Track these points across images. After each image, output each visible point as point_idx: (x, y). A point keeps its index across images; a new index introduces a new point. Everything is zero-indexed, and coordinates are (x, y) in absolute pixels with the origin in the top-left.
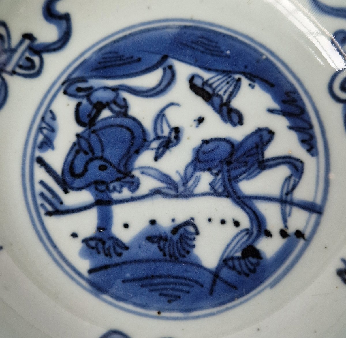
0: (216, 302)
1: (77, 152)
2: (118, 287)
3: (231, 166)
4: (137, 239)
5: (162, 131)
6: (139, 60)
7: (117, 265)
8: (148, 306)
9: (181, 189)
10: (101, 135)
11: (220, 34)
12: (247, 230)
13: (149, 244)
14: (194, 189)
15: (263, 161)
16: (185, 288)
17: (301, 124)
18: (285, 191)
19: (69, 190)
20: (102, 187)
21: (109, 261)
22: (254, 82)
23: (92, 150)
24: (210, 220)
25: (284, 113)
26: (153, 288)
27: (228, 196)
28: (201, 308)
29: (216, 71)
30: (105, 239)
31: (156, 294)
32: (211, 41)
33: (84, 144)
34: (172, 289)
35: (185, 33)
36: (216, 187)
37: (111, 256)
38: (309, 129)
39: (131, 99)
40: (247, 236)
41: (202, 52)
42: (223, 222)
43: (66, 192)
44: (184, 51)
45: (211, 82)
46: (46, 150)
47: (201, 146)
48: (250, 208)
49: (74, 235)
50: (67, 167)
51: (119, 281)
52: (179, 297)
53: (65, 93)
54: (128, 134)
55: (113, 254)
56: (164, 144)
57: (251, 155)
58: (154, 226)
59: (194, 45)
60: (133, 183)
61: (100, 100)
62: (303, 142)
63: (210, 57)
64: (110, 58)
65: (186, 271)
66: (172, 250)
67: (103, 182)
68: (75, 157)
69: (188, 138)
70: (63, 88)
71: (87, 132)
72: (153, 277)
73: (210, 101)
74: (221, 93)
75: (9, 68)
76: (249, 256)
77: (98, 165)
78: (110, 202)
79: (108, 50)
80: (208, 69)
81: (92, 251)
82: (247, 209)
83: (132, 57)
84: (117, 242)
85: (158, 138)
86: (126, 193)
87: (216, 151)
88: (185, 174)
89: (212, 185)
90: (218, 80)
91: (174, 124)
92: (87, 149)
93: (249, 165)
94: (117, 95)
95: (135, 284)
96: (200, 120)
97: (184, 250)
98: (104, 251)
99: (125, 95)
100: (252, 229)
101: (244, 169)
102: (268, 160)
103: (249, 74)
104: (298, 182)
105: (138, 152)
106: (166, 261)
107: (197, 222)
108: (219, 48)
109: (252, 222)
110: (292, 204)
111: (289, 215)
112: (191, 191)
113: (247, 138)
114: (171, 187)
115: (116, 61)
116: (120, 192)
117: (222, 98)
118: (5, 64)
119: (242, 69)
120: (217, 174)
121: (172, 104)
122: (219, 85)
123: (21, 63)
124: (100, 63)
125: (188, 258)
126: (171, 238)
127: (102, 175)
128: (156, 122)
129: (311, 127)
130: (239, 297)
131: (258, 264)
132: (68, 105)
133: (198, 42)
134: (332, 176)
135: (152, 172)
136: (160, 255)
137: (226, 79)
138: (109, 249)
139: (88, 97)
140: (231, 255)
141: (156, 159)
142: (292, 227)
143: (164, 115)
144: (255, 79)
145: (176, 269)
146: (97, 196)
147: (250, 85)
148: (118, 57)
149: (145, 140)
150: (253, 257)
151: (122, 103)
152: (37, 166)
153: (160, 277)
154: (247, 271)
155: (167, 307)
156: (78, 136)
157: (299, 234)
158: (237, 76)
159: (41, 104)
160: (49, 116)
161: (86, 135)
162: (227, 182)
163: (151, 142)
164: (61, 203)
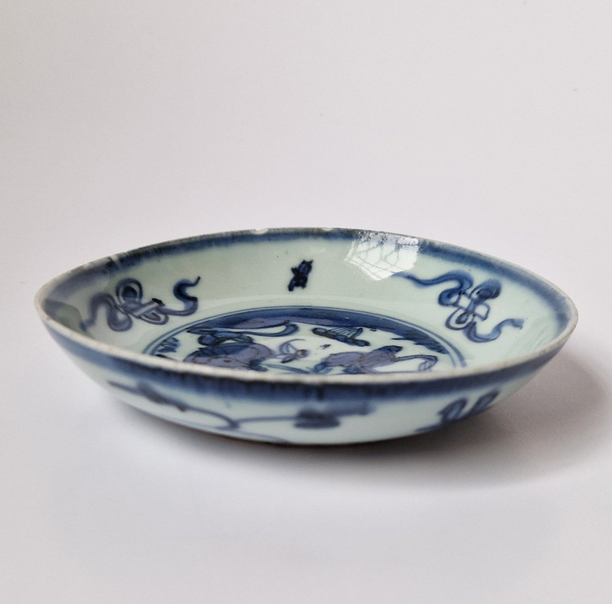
3: (363, 362)
5: (288, 351)
10: (225, 349)
11: (338, 311)
15: (395, 359)
17: (427, 342)
18: (422, 368)
22: (375, 328)
25: (409, 339)
29: (338, 326)
33: (207, 352)
36: (350, 371)
38: (435, 344)
39: (256, 337)
41: (323, 319)
45: (333, 331)
46: (166, 352)
53: (189, 332)
56: (291, 357)
60: (260, 369)
61: (224, 336)
62: (432, 349)
63: (330, 321)
68: (197, 356)
69: (316, 354)
71: (211, 348)
73: (335, 338)
74: (345, 334)
75: (137, 314)
79: (231, 317)
80: (330, 326)
83: (255, 320)
85: (284, 354)
88: (316, 368)
89: (345, 371)
90: (340, 330)
91: (300, 348)
92: (210, 354)
96: (326, 346)
99: (249, 335)
101: (377, 362)
102: (400, 358)
103: (369, 326)
108: (338, 317)
113: (376, 350)
115: (240, 321)
119: (362, 324)
120: (349, 366)
121: (296, 340)
122: (342, 332)
124: (224, 322)
128: (281, 347)
132: (192, 336)
135: (280, 367)
137: (348, 329)
139: (212, 334)
141: (284, 362)
143: (289, 344)
147: (371, 330)
149: (271, 354)
156: (200, 348)
163: (277, 355)
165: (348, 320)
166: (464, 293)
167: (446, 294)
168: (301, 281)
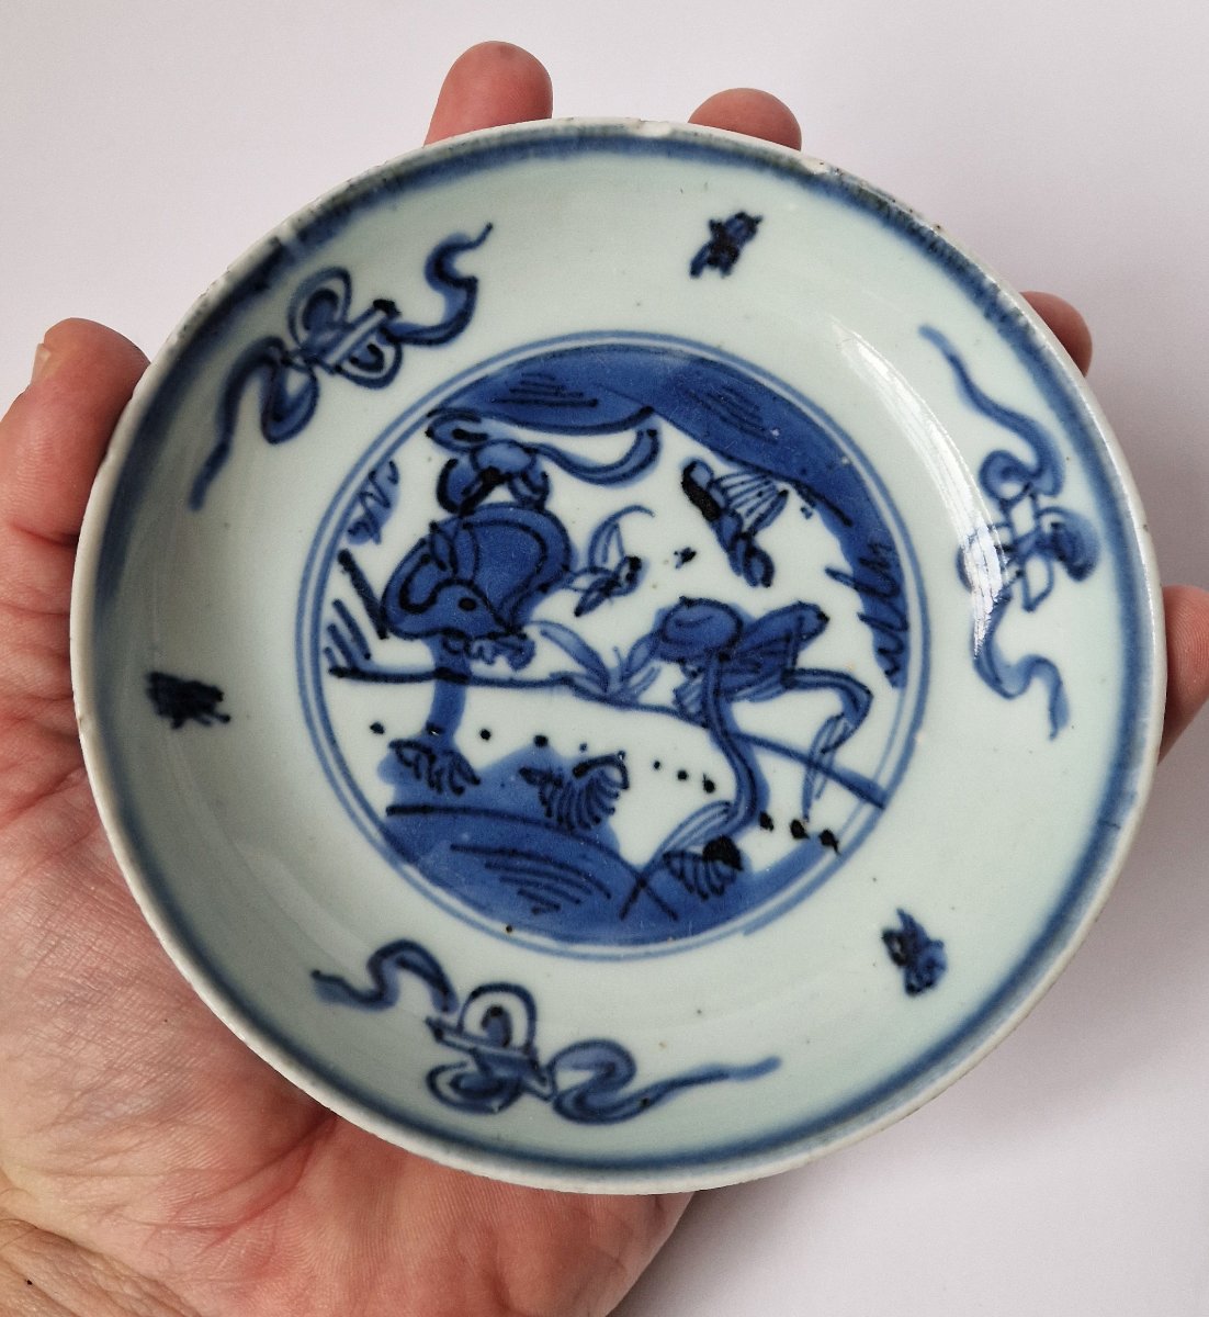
0: (630, 936)
1: (424, 560)
2: (440, 854)
3: (727, 665)
4: (502, 767)
5: (605, 559)
6: (594, 403)
7: (448, 810)
8: (491, 911)
9: (615, 686)
10: (479, 536)
11: (769, 392)
12: (727, 804)
13: (523, 784)
14: (640, 693)
15: (792, 672)
16: (573, 891)
17: (886, 614)
18: (821, 744)
19: (389, 634)
20: (456, 644)
21: (434, 798)
22: (813, 505)
23: (454, 563)
24: (657, 765)
25: (858, 585)
26: (509, 874)
27: (704, 726)
28: (595, 940)
29: (743, 463)
30: (436, 750)
31: (512, 889)
32: (746, 401)
33: (442, 547)
34: (548, 888)
35: (698, 373)
36: (687, 701)
37: (440, 790)
38: (899, 630)
39: (559, 478)
40: (724, 817)
41: (724, 420)
42: (683, 776)
43: (382, 635)
44: (687, 409)
45: (726, 483)
46: (362, 540)
47: (676, 609)
48: (744, 761)
49: (377, 728)
50: (396, 587)
51: (445, 845)
52: (557, 907)
53: (430, 433)
54: (534, 548)
55: (446, 786)
56: (603, 585)
57: (772, 653)
58: (541, 749)
59: (710, 402)
60: (520, 650)
61: (496, 465)
62: (882, 652)
63: (738, 432)
64: (536, 384)
65: (584, 857)
66: (565, 807)
67: (460, 635)
68: (417, 569)
69: (654, 587)
70: (430, 421)
71: (454, 523)
72: (514, 853)
73: (716, 523)
74: (742, 511)
75: (332, 359)
76: (718, 858)
77: (459, 597)
78: (464, 679)
79: (535, 367)
80: (728, 457)
81: (403, 768)
82: (737, 762)
83: (581, 394)
84: (459, 764)
85: (593, 569)
86: (502, 667)
87: (703, 626)
88: (631, 657)
89: (679, 694)
90: (743, 483)
91: (633, 549)
92: (446, 559)
93: (762, 673)
94: (533, 464)
95: (476, 861)
96: (687, 556)
97: (590, 812)
98: (430, 777)
99: (549, 467)
100: (737, 804)
101: (751, 677)
102: (803, 671)
103: (807, 486)
104: (852, 732)
105: (545, 589)
106: (547, 826)
107: (630, 763)
108: (760, 419)
109: (739, 792)
110: (830, 773)
111: (818, 796)
112: (635, 697)
113: (773, 616)
114: (597, 677)
115: (546, 394)
116: (491, 662)
117: (740, 522)
118: (326, 350)
119: (795, 473)
120: (694, 675)
121: (638, 508)
122: (741, 494)
123: (357, 354)
124: (513, 391)
125: (594, 833)
126: (570, 784)
127: (461, 619)
128: (596, 537)
129: (905, 626)
130: (676, 937)
131: (732, 879)
132: (430, 459)
133: (720, 396)
134: (922, 738)
135: (564, 637)
136: (539, 811)
137: (759, 486)
138: (439, 773)
139: (474, 453)
140: (681, 847)
141: (579, 612)
142: (819, 821)
143: (616, 527)
144: (817, 502)
145: (565, 848)
146: (441, 659)
147: (803, 510)
148: (553, 387)
149: (566, 568)
150: (726, 862)
151: (539, 482)
152: (336, 570)
153: (529, 856)
154: (706, 888)
155: (528, 922)
156: (434, 526)
157: (828, 839)
158: (782, 486)
159: (376, 444)
160: (385, 472)
161: (450, 529)
162: (711, 696)
163: (577, 575)
164: (368, 656)
165: (773, 441)
166: (1033, 497)
167: (1001, 464)
168: (725, 256)
